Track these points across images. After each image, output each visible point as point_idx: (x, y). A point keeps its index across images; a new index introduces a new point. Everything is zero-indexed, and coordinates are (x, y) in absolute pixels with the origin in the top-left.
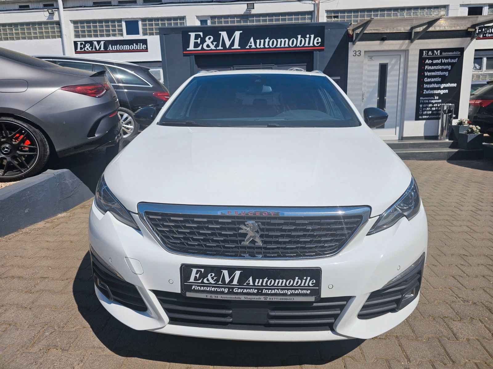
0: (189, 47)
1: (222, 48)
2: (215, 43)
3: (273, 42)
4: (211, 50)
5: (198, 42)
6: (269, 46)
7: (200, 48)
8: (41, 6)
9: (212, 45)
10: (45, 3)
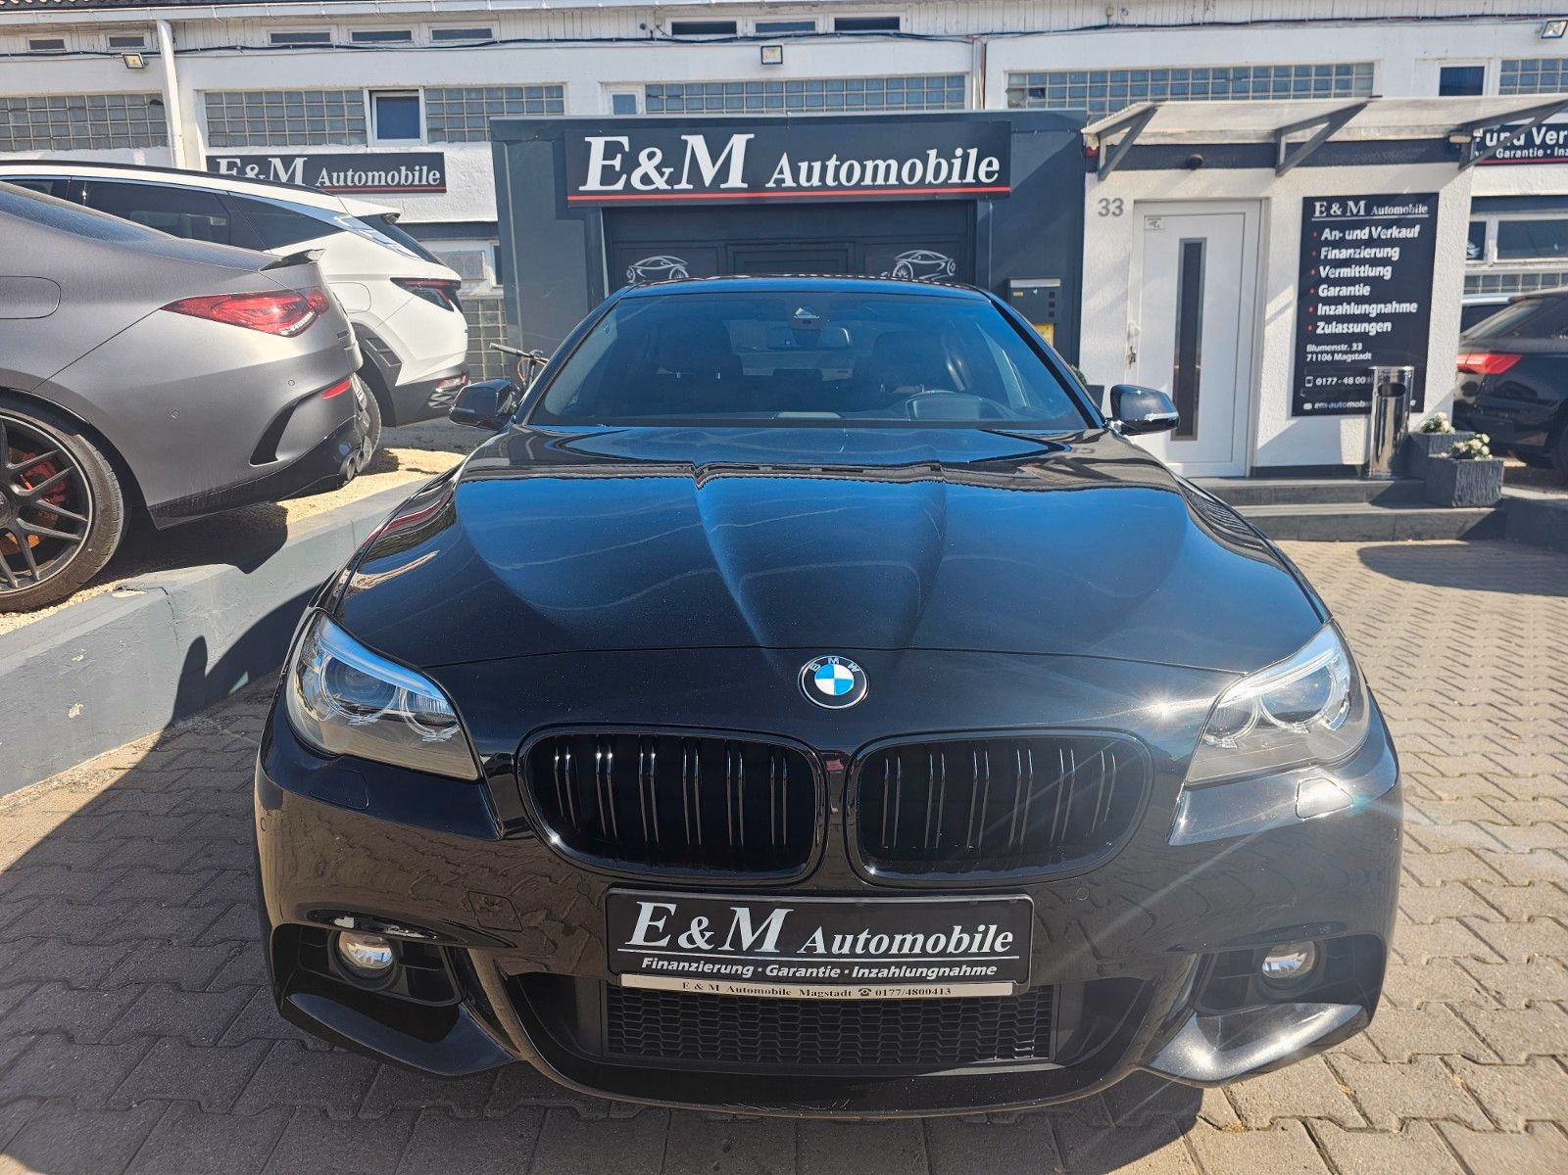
0: (584, 183)
1: (691, 187)
2: (667, 171)
3: (850, 169)
5: (613, 166)
6: (836, 183)
7: (620, 186)
8: (102, 43)
9: (657, 174)
10: (116, 35)
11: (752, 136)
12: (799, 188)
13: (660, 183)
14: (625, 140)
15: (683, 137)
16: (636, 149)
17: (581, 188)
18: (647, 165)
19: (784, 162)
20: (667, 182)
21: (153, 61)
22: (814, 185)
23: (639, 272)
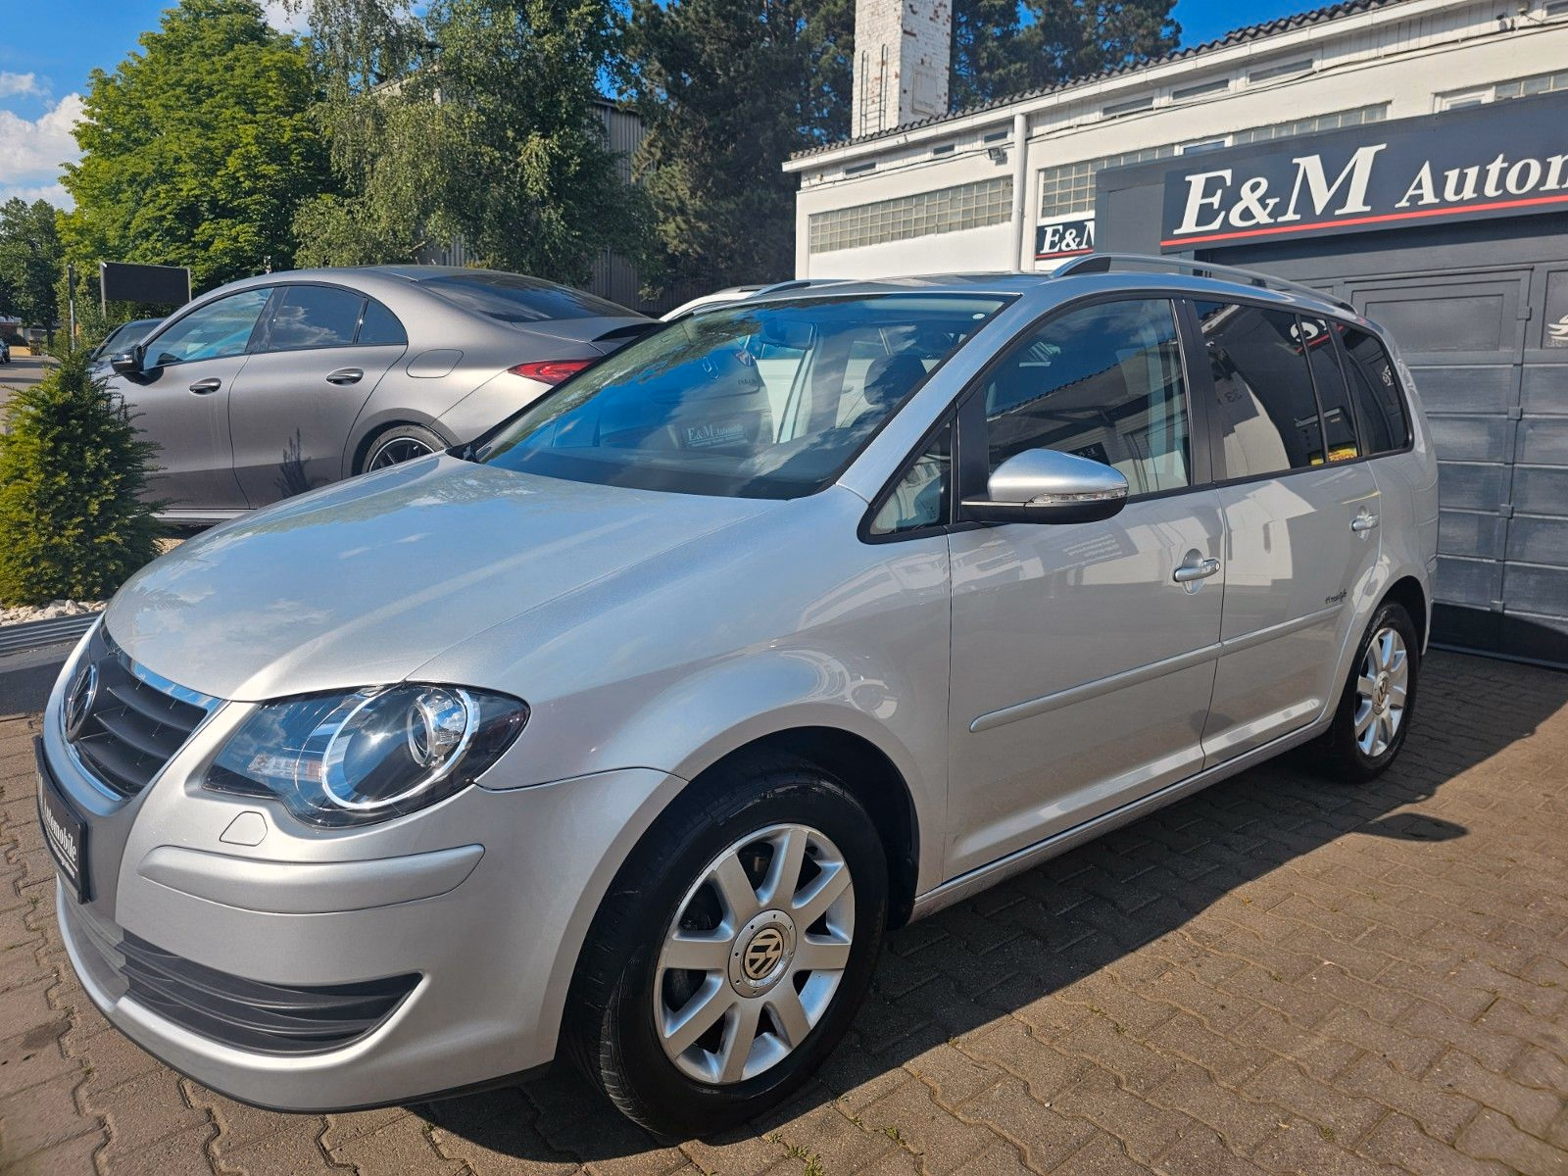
0: (1179, 226)
1: (1298, 217)
2: (1271, 202)
3: (1526, 168)
4: (1258, 226)
5: (1212, 204)
6: (1501, 192)
7: (1216, 225)
8: (979, 144)
9: (1261, 208)
10: (990, 133)
11: (1383, 146)
12: (1444, 203)
13: (1262, 216)
14: (1227, 174)
15: (1295, 161)
16: (1238, 182)
17: (1176, 232)
18: (1249, 198)
19: (1425, 173)
20: (1270, 215)
22: (1465, 199)
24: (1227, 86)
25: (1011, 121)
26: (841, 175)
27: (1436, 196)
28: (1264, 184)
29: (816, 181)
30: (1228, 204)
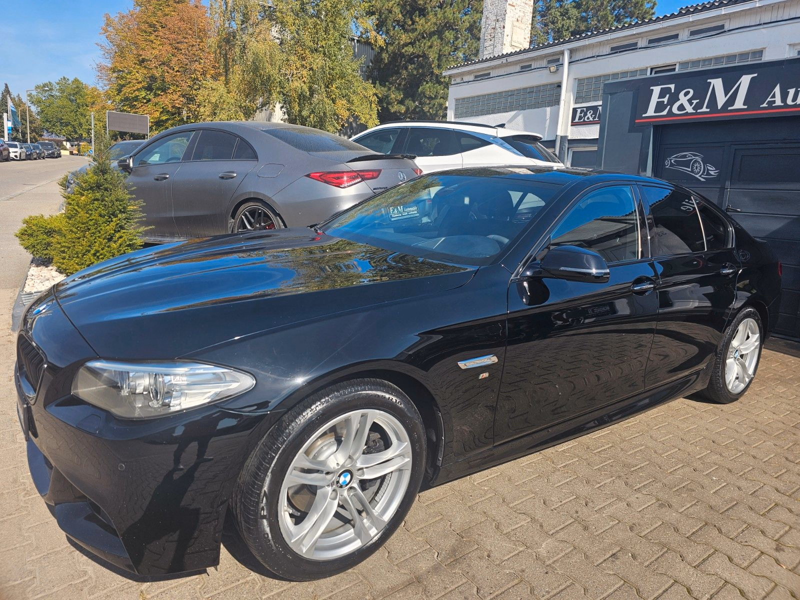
0: (646, 112)
1: (708, 110)
2: (695, 102)
4: (687, 114)
5: (664, 101)
7: (665, 113)
8: (544, 63)
9: (688, 104)
10: (551, 58)
11: (756, 75)
12: (786, 106)
13: (689, 109)
14: (672, 86)
15: (709, 81)
16: (678, 91)
17: (644, 115)
18: (683, 99)
19: (777, 90)
20: (693, 109)
21: (560, 68)
22: (797, 104)
23: (672, 161)
24: (678, 38)
25: (562, 53)
26: (471, 78)
27: (782, 102)
28: (692, 92)
29: (458, 80)
30: (672, 102)
